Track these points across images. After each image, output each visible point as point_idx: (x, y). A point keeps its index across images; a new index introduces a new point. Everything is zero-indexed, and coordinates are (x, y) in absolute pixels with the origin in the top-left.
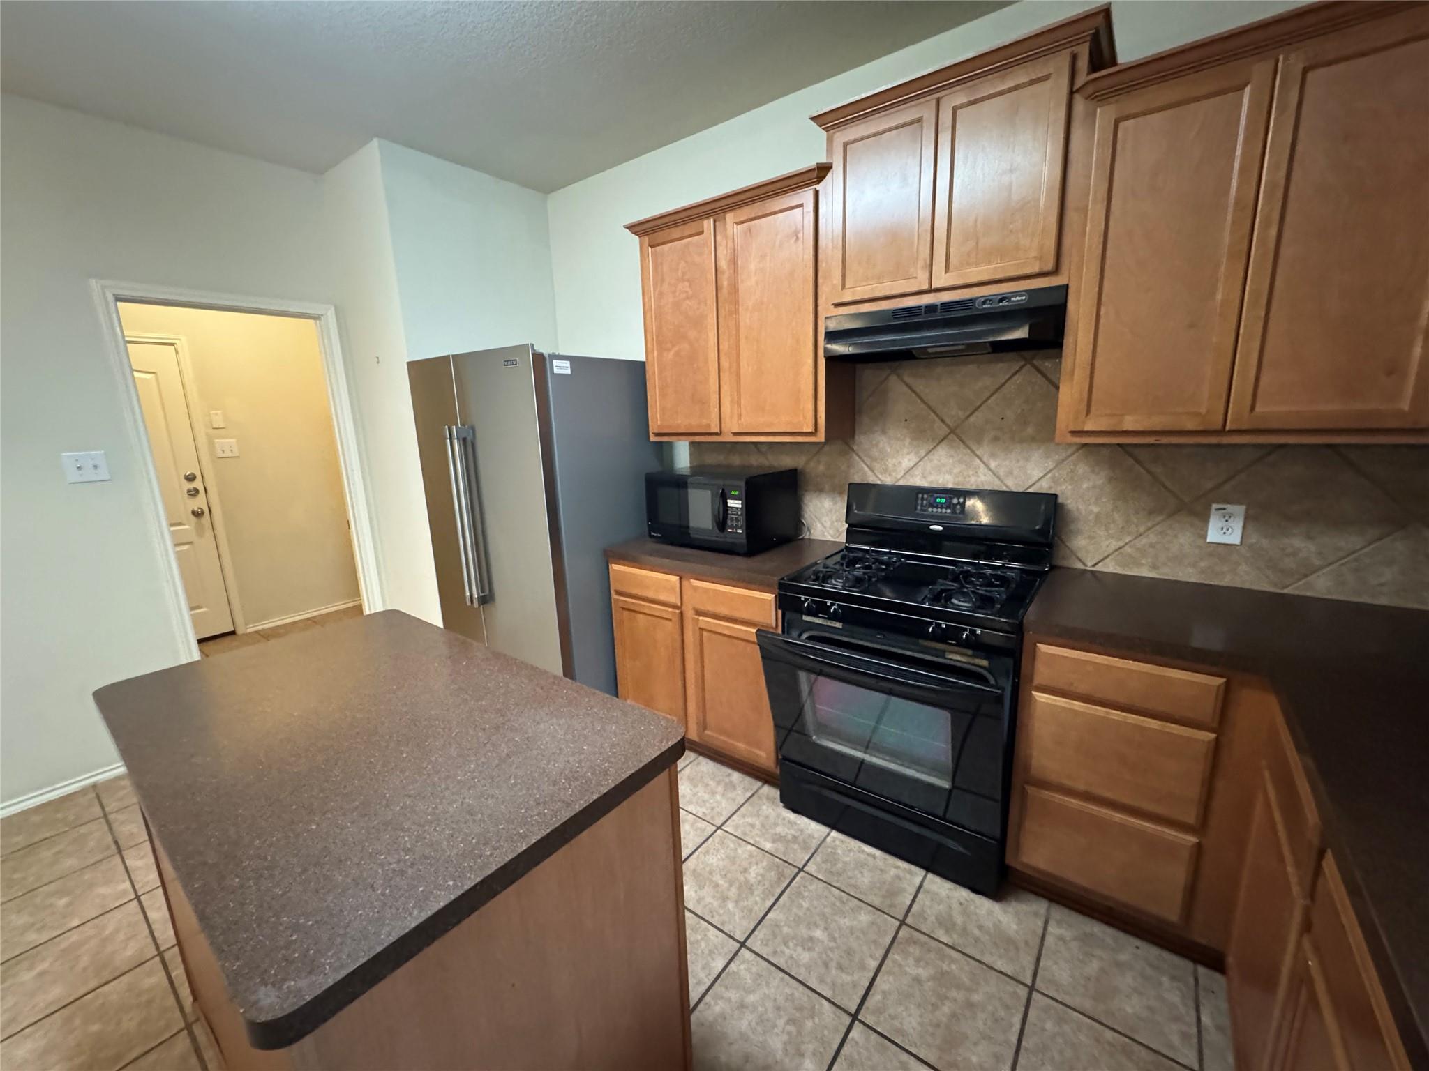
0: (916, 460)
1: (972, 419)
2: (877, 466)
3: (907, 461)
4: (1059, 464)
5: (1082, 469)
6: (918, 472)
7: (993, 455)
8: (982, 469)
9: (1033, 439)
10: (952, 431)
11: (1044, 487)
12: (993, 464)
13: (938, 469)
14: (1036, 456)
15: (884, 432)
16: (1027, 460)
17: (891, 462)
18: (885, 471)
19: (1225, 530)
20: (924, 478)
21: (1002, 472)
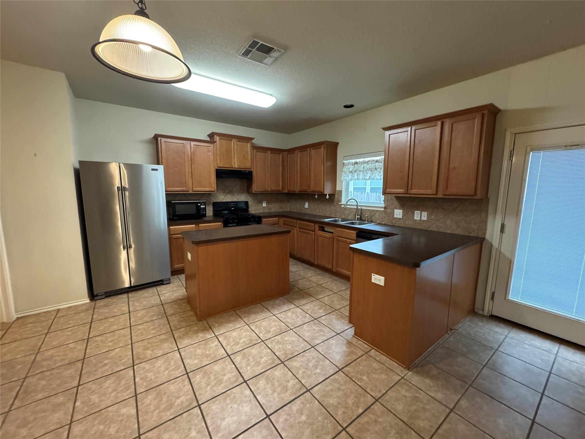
2: (216, 199)
3: (222, 197)
4: (246, 197)
5: (249, 197)
6: (224, 199)
8: (235, 198)
10: (230, 191)
11: (245, 200)
14: (243, 195)
15: (221, 192)
18: (218, 199)
19: (264, 204)
20: (226, 200)
21: (238, 198)
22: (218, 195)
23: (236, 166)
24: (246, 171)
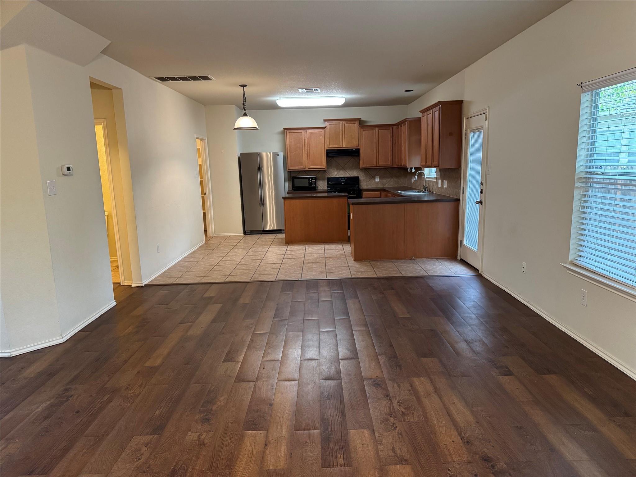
0: (337, 173)
1: (345, 166)
2: (330, 174)
3: (336, 173)
4: (358, 172)
5: (361, 173)
6: (337, 175)
7: (349, 172)
9: (354, 169)
10: (342, 168)
11: (356, 176)
12: (349, 173)
13: (341, 174)
14: (355, 171)
15: (331, 168)
16: (354, 172)
17: (333, 173)
18: (332, 175)
19: (377, 180)
20: (339, 176)
21: (350, 174)
22: (332, 171)
23: (344, 146)
24: (353, 149)
